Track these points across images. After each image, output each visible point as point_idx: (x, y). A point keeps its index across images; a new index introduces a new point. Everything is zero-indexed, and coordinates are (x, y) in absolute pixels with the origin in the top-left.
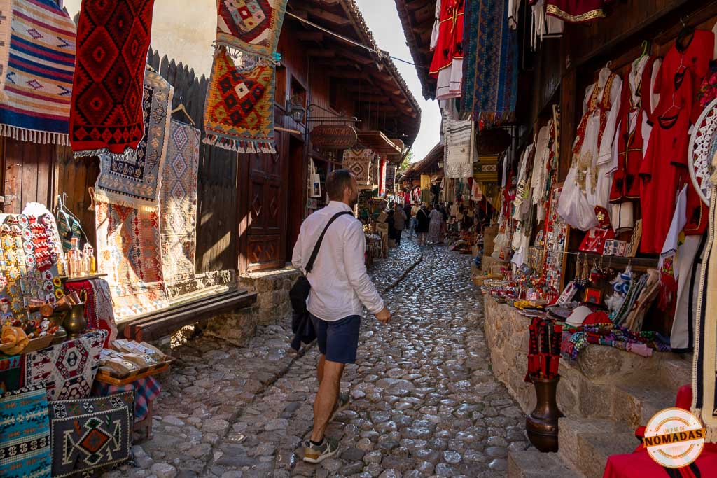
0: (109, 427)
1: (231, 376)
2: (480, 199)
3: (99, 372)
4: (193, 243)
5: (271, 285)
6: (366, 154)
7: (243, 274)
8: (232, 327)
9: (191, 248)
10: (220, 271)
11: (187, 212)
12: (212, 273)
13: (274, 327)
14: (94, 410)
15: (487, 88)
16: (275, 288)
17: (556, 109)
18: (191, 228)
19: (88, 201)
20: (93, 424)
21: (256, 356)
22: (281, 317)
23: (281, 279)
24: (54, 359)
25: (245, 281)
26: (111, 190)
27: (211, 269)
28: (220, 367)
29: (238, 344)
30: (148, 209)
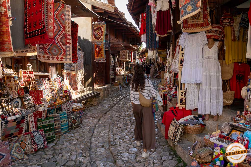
0: (76, 119)
1: (96, 112)
2: (161, 62)
3: (73, 109)
4: (83, 80)
5: (103, 90)
6: (126, 51)
7: (95, 88)
8: (94, 101)
9: (83, 82)
10: (90, 87)
11: (82, 73)
12: (88, 88)
13: (104, 101)
14: (73, 116)
15: (152, 43)
16: (104, 91)
17: (172, 43)
18: (83, 77)
19: (62, 72)
20: (74, 118)
21: (101, 108)
22: (106, 99)
23: (105, 89)
24: (66, 106)
25: (96, 89)
26: (66, 69)
27: (87, 87)
28: (93, 110)
29: (96, 105)
30: (74, 73)
